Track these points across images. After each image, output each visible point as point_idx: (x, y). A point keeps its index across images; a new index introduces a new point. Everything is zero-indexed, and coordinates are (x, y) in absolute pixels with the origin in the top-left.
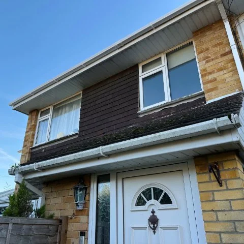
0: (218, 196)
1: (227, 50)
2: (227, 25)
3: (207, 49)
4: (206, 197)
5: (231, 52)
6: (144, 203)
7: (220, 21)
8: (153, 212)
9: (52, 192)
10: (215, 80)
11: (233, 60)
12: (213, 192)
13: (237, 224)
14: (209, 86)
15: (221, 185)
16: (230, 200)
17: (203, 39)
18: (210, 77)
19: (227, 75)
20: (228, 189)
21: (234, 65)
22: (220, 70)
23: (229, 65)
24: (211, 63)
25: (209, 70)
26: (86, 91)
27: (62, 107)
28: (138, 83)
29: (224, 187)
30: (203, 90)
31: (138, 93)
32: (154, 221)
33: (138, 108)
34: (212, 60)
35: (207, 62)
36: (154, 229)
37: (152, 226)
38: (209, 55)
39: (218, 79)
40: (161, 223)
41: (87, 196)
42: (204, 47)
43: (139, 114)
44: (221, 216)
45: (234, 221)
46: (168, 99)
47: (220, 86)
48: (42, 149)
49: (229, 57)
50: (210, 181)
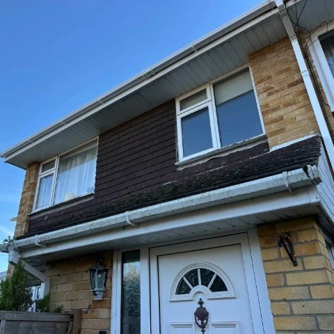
0: (291, 279)
1: (297, 78)
2: (295, 44)
3: (269, 77)
4: (275, 282)
5: (301, 81)
6: (188, 291)
7: (286, 40)
8: (201, 303)
9: (59, 275)
10: (281, 118)
11: (305, 91)
12: (285, 273)
13: (319, 318)
14: (273, 127)
15: (295, 264)
16: (309, 286)
17: (263, 64)
18: (274, 115)
19: (297, 112)
20: (305, 270)
21: (307, 98)
22: (288, 105)
23: (300, 98)
24: (275, 96)
25: (272, 105)
26: (104, 135)
27: (72, 158)
28: (175, 124)
29: (300, 267)
30: (264, 133)
31: (175, 137)
32: (202, 315)
33: (175, 158)
34: (277, 91)
35: (270, 94)
36: (203, 327)
37: (200, 322)
38: (272, 86)
39: (285, 117)
40: (213, 319)
41: (108, 281)
42: (264, 74)
43: (178, 166)
44: (297, 307)
45: (315, 315)
46: (216, 145)
47: (288, 127)
48: (45, 216)
49: (299, 87)
50: (280, 259)
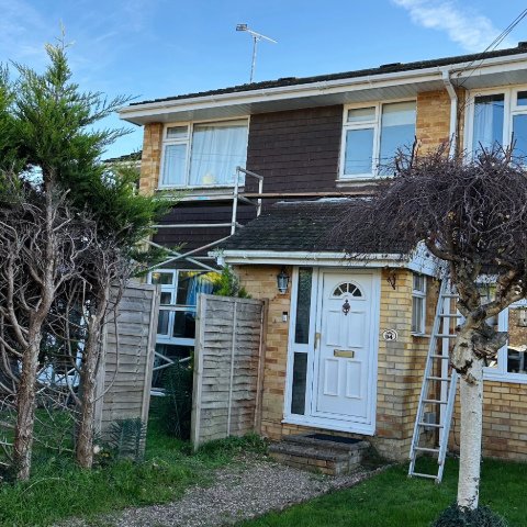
2: (454, 105)
3: (428, 126)
4: (384, 295)
6: (340, 293)
8: (347, 301)
12: (390, 292)
16: (397, 298)
20: (398, 292)
28: (340, 136)
29: (396, 290)
31: (338, 151)
32: (346, 307)
33: (335, 173)
34: (430, 141)
36: (346, 313)
37: (345, 310)
38: (428, 134)
40: (351, 310)
41: (289, 283)
42: (425, 120)
43: (337, 183)
44: (391, 307)
50: (389, 285)
